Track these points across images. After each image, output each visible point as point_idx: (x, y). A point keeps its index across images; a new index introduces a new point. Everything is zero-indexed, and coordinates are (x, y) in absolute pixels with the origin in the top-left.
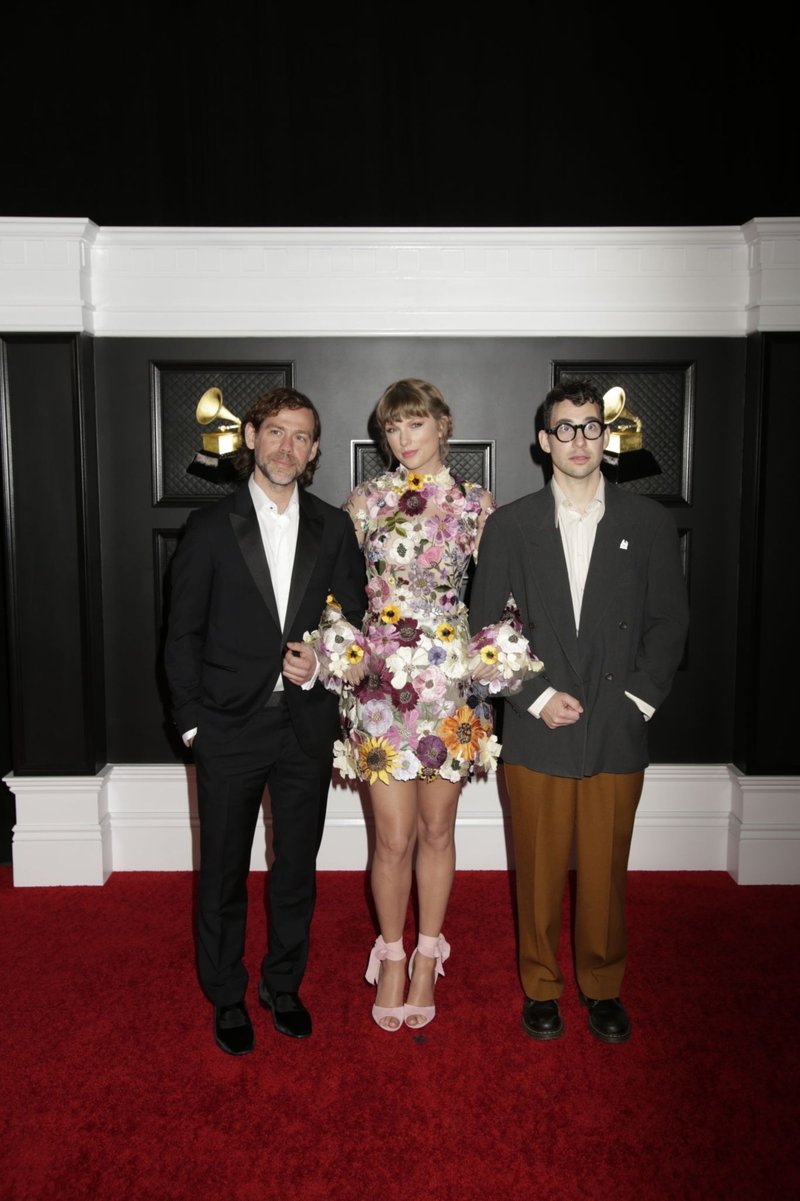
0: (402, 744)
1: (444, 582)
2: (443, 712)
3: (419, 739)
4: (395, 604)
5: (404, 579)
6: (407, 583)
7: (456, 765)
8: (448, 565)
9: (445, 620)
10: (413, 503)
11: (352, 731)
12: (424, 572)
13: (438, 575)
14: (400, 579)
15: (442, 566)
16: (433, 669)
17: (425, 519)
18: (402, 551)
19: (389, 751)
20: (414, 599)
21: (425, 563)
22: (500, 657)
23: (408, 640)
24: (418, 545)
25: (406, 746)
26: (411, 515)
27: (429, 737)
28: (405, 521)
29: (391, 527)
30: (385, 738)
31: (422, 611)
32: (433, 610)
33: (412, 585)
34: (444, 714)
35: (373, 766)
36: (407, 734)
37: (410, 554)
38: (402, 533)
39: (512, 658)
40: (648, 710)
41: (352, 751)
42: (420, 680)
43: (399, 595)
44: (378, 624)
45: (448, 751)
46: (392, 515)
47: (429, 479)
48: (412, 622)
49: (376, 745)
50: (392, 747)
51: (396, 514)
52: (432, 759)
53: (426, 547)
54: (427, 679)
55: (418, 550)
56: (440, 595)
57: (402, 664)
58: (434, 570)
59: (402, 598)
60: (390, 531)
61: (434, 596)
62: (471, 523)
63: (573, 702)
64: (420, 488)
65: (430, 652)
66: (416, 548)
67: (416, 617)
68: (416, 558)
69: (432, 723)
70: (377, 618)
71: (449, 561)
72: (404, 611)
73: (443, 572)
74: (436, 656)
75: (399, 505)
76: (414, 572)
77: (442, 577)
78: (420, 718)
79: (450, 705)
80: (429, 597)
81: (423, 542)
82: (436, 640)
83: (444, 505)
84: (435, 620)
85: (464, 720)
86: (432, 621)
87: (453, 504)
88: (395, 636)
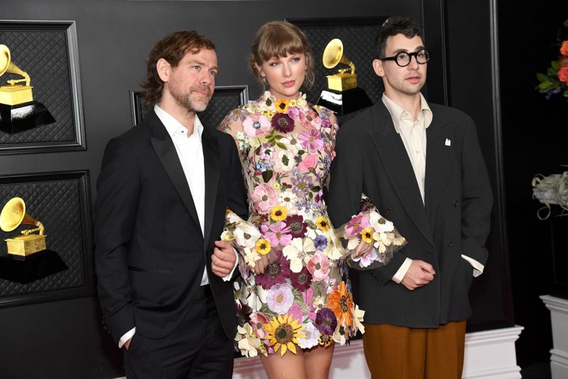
0: (304, 318)
1: (317, 184)
2: (330, 288)
3: (316, 312)
4: (282, 205)
5: (288, 184)
6: (290, 186)
7: (342, 332)
8: (321, 169)
9: (320, 214)
10: (283, 124)
11: (250, 316)
12: (304, 177)
13: (314, 177)
14: (285, 184)
15: (317, 170)
16: (318, 253)
17: (297, 135)
18: (285, 160)
19: (294, 325)
20: (297, 199)
21: (303, 169)
22: (375, 236)
23: (298, 232)
24: (298, 155)
25: (307, 319)
26: (285, 132)
27: (323, 309)
28: (282, 137)
29: (272, 143)
30: (289, 315)
31: (304, 208)
32: (312, 207)
33: (294, 188)
34: (330, 290)
35: (282, 340)
36: (307, 309)
37: (292, 162)
38: (282, 146)
39: (383, 236)
40: (478, 267)
41: (255, 332)
42: (311, 263)
43: (284, 197)
44: (269, 223)
45: (338, 319)
46: (269, 134)
47: (293, 104)
48: (298, 218)
49: (282, 322)
50: (296, 321)
51: (272, 132)
52: (328, 327)
53: (303, 156)
54: (316, 263)
55: (298, 159)
56: (315, 194)
57: (296, 253)
58: (312, 174)
59: (287, 200)
60: (272, 146)
61: (311, 195)
62: (329, 136)
63: (428, 267)
64: (285, 111)
65: (315, 240)
66: (296, 158)
67: (300, 213)
68: (297, 165)
69: (323, 298)
70: (267, 218)
71: (322, 166)
72: (291, 210)
73: (317, 175)
74: (320, 242)
75: (272, 125)
76: (296, 177)
77: (317, 180)
78: (314, 295)
79: (333, 281)
80: (308, 197)
81: (301, 153)
82: (317, 231)
83: (307, 123)
84: (314, 215)
85: (343, 293)
86: (312, 216)
87: (313, 123)
88: (287, 230)
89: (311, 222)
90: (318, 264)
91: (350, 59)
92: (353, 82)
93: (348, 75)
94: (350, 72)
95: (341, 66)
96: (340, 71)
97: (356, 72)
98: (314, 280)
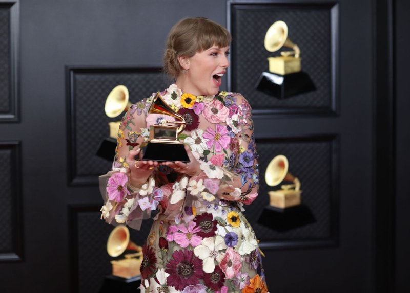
2: (242, 283)
9: (230, 209)
10: (187, 120)
16: (230, 250)
24: (203, 156)
26: (190, 130)
28: (187, 136)
31: (213, 206)
32: (220, 203)
34: (243, 285)
42: (224, 261)
48: (207, 216)
53: (209, 157)
57: (207, 252)
65: (226, 237)
66: (201, 158)
67: (209, 211)
72: (200, 208)
79: (245, 276)
82: (227, 227)
83: (212, 117)
84: (223, 210)
85: (257, 286)
86: (221, 212)
87: (218, 114)
88: (198, 230)
89: (221, 219)
90: (230, 261)
91: (295, 42)
92: (296, 66)
93: (290, 58)
94: (293, 55)
95: (285, 48)
96: (283, 53)
97: (301, 56)
98: (226, 278)
